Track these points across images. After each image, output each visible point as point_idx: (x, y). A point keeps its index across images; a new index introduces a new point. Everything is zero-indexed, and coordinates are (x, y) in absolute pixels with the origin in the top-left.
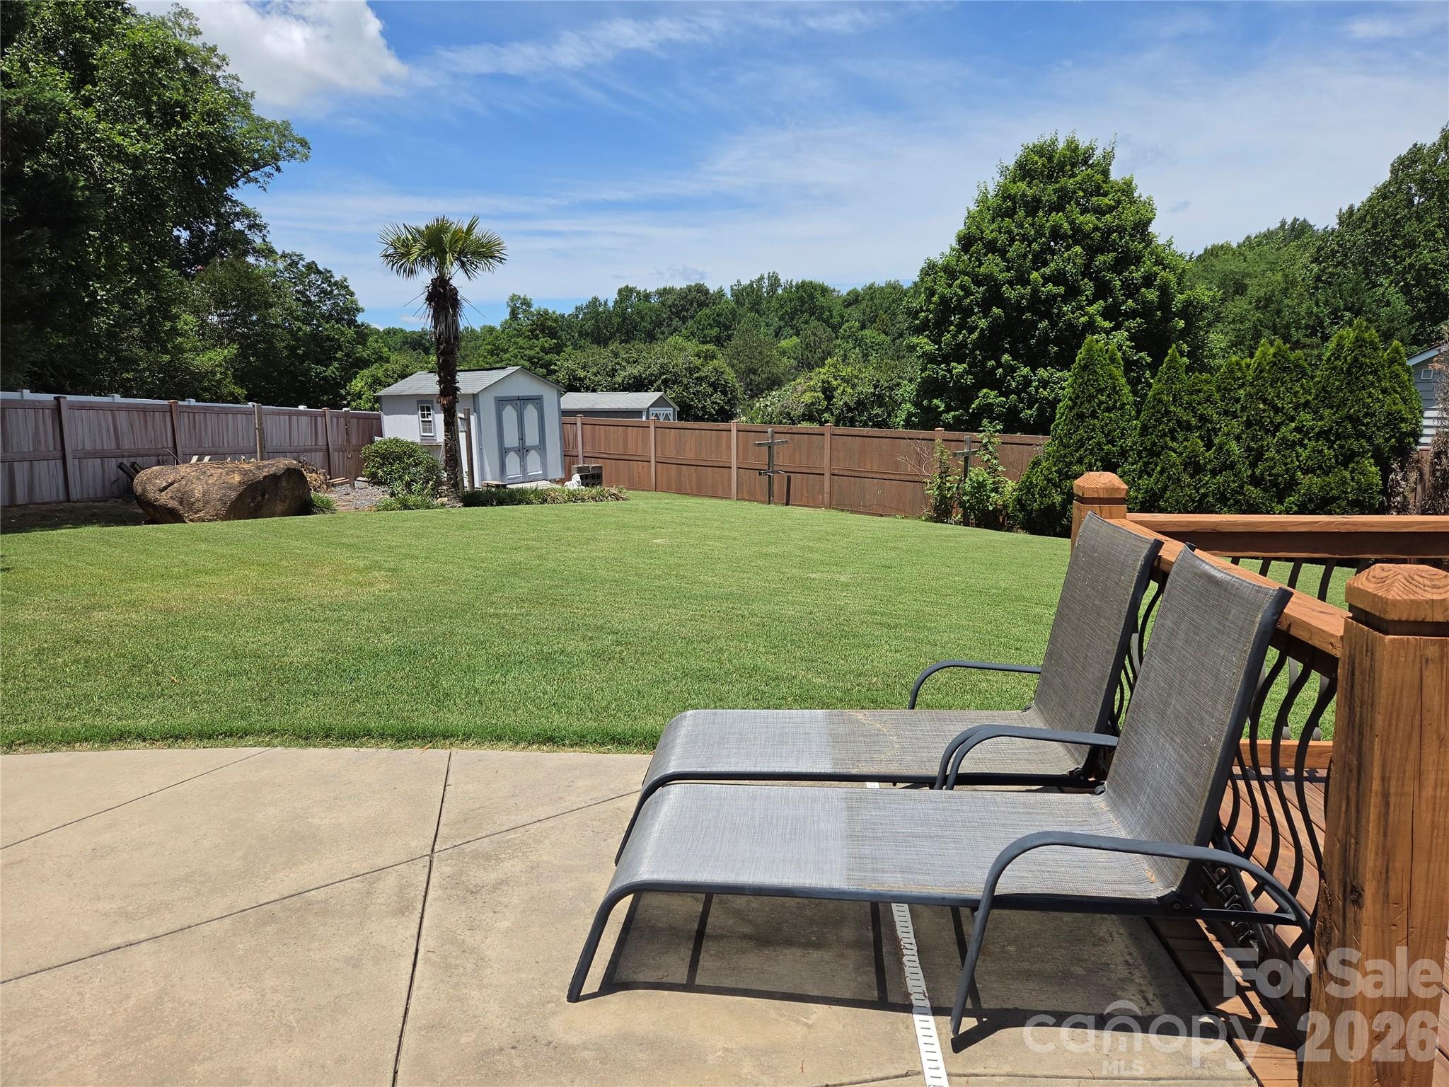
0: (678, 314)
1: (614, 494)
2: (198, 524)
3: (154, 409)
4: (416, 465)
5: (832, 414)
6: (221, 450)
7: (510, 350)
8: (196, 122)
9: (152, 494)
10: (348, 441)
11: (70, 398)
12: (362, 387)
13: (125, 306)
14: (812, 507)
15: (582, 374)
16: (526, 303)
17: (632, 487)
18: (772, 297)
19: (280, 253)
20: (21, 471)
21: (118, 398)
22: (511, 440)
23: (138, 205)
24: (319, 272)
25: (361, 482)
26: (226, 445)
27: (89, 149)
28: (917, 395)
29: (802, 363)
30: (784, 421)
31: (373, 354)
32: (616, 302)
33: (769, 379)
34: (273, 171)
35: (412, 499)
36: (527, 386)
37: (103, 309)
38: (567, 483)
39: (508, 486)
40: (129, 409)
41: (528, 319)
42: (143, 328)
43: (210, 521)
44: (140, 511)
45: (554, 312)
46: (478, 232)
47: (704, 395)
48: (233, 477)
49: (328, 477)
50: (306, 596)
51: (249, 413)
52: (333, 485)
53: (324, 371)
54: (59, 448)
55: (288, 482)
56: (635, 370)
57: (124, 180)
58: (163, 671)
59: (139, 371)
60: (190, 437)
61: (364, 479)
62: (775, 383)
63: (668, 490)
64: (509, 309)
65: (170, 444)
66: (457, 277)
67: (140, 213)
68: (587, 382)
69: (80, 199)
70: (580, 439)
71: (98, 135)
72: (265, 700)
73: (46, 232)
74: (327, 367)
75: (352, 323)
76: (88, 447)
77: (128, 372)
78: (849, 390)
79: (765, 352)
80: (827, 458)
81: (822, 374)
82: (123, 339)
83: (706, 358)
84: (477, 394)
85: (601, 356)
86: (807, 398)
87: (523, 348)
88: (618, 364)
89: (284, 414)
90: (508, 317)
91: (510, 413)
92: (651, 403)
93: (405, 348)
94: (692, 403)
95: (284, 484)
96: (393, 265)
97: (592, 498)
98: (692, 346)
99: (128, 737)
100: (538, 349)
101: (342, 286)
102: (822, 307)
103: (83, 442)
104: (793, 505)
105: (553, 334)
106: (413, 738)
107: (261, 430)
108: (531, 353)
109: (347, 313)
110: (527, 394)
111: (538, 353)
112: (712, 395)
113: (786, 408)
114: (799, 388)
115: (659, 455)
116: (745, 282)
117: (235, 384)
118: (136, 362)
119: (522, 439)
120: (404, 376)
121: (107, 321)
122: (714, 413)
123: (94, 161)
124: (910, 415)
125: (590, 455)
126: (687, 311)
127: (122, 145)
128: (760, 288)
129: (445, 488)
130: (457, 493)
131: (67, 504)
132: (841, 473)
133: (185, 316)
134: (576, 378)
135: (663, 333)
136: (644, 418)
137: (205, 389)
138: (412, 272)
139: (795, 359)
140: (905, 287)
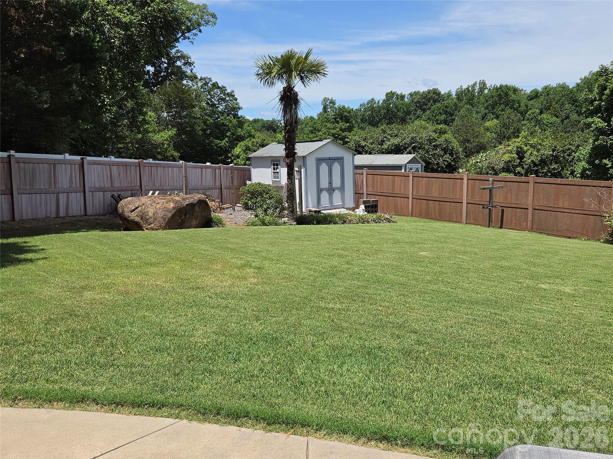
0: (420, 107)
1: (387, 219)
2: (150, 232)
3: (131, 164)
4: (270, 199)
5: (523, 168)
6: (165, 188)
7: (322, 130)
8: (158, 3)
9: (127, 214)
10: (232, 183)
11: (89, 158)
12: (240, 152)
13: (120, 107)
14: (519, 230)
15: (363, 143)
16: (333, 102)
17: (396, 214)
18: (481, 95)
19: (199, 78)
20: (63, 198)
21: (113, 158)
22: (324, 184)
23: (127, 51)
24: (219, 87)
25: (239, 207)
26: (167, 185)
27: (103, 20)
28: (590, 156)
29: (500, 136)
30: (490, 172)
31: (246, 133)
32: (384, 101)
33: (478, 145)
34: (198, 32)
35: (267, 219)
36: (335, 151)
37: (107, 109)
38: (357, 210)
39: (322, 212)
40: (118, 164)
41: (333, 112)
42: (128, 119)
43: (156, 230)
44: (121, 222)
45: (349, 107)
46: (311, 58)
47: (438, 156)
48: (170, 205)
49: (221, 204)
50: (207, 286)
51: (180, 167)
52: (224, 209)
53: (220, 143)
54: (82, 186)
55: (199, 207)
56: (396, 141)
57: (120, 37)
58: (116, 343)
59: (126, 143)
60: (149, 181)
61: (240, 205)
62: (482, 148)
63: (420, 216)
64: (323, 106)
65: (139, 185)
66: (298, 87)
67: (128, 55)
68: (366, 148)
69: (97, 47)
70: (365, 183)
71: (108, 13)
72: (178, 375)
73: (78, 66)
74: (221, 141)
75: (236, 116)
76: (97, 185)
77: (120, 143)
78: (535, 153)
79: (476, 129)
80: (530, 198)
81: (515, 143)
82: (119, 125)
83: (440, 133)
84: (306, 156)
85: (376, 132)
86: (506, 158)
87: (329, 129)
88: (385, 137)
89: (198, 168)
90: (321, 111)
91: (324, 168)
92: (407, 161)
93: (263, 129)
94: (430, 161)
95: (197, 209)
96: (261, 80)
97: (374, 221)
98: (431, 127)
99: (88, 400)
100: (338, 129)
101: (231, 95)
102: (514, 101)
103: (95, 183)
104: (505, 228)
105: (347, 120)
106: (279, 423)
107: (186, 177)
108: (334, 131)
109: (233, 110)
110: (335, 156)
111: (338, 131)
112: (443, 156)
113: (491, 164)
114: (501, 151)
115: (415, 194)
116: (465, 87)
117: (174, 150)
118: (124, 138)
119: (330, 183)
120: (263, 146)
121: (110, 116)
122: (444, 167)
123: (105, 27)
124: (584, 170)
125: (371, 193)
126: (426, 105)
127: (120, 17)
128: (474, 90)
129: (286, 212)
130: (293, 216)
131: (85, 217)
132: (541, 208)
133: (149, 113)
134: (359, 146)
135: (411, 119)
136: (403, 171)
137: (159, 153)
138: (273, 83)
139: (495, 133)
140: (571, 87)
